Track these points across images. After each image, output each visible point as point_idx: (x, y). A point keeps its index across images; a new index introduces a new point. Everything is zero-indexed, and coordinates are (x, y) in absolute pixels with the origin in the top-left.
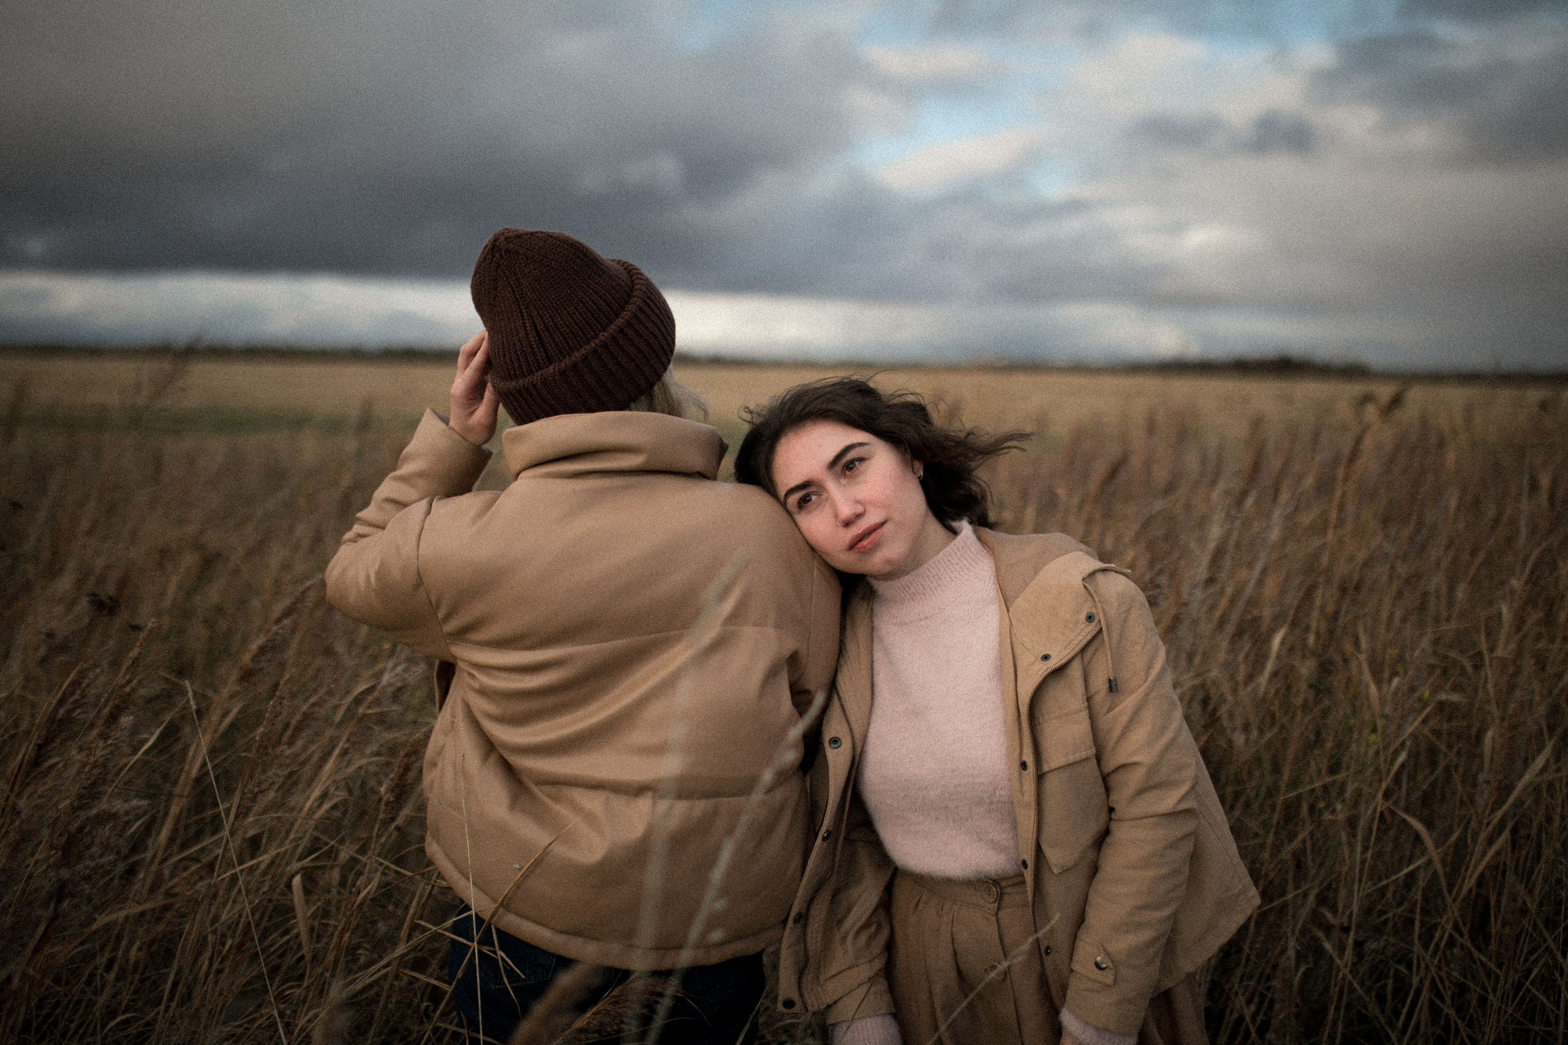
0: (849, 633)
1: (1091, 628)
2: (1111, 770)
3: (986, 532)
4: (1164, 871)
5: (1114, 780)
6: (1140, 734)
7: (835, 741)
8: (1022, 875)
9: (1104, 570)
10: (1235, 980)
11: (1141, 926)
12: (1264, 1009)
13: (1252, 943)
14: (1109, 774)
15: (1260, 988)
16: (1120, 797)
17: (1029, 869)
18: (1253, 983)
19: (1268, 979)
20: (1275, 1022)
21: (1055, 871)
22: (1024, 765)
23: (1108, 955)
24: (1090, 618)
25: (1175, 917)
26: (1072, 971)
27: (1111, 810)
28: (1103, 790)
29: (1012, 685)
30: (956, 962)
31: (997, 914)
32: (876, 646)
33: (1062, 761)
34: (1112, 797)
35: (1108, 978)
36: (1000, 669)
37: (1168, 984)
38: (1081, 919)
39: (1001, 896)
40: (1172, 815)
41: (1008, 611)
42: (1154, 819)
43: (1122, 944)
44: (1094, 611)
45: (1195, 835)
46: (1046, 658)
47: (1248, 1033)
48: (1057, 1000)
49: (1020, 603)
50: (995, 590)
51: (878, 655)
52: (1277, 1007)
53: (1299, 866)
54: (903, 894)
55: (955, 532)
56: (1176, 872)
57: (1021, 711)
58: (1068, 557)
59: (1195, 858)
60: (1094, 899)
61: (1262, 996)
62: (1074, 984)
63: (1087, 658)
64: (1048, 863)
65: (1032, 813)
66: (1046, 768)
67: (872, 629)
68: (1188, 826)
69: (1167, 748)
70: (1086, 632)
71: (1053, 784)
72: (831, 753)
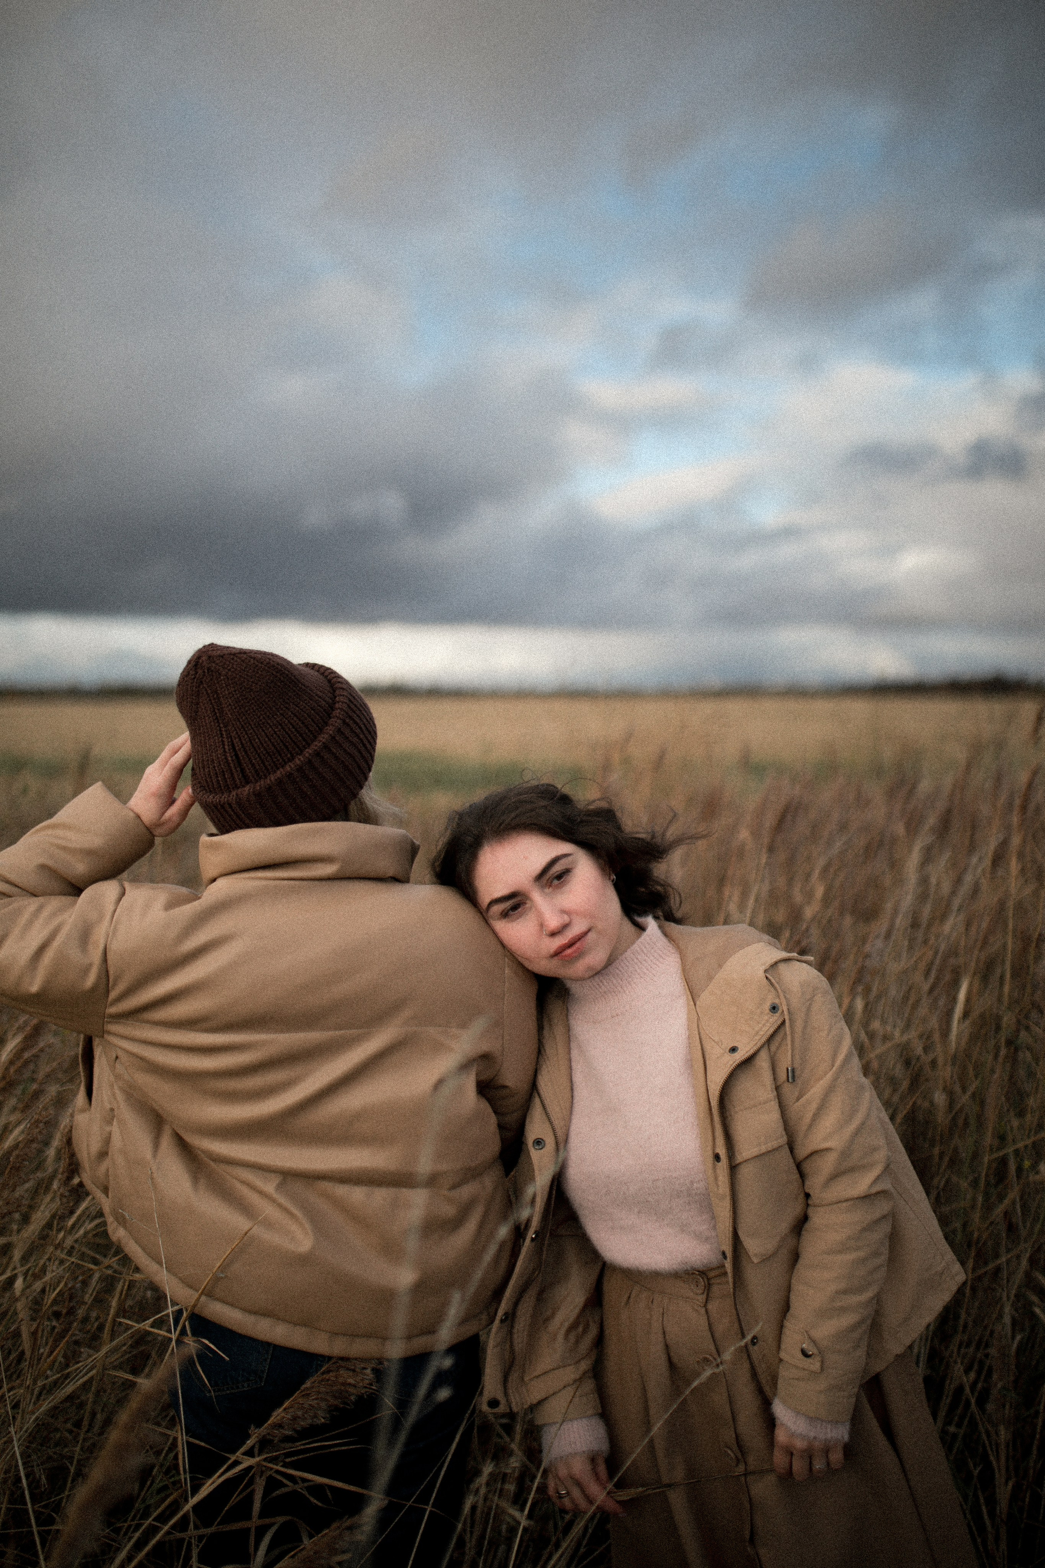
0: (546, 1032)
1: (775, 1018)
2: (803, 1157)
3: (672, 927)
4: (861, 1254)
5: (807, 1167)
6: (829, 1121)
7: (539, 1142)
8: (723, 1266)
9: (786, 960)
10: (954, 1347)
11: (843, 1310)
12: (982, 1377)
13: (967, 1309)
14: (801, 1162)
15: (979, 1355)
16: (815, 1184)
17: (728, 1259)
18: (971, 1350)
19: (987, 1346)
20: (994, 1392)
21: (755, 1261)
22: (717, 1158)
23: (814, 1342)
24: (774, 1009)
25: (878, 1299)
26: (781, 1360)
27: (807, 1196)
28: (798, 1176)
29: (703, 1079)
30: (669, 1355)
31: (705, 1306)
32: (573, 1045)
33: (755, 1151)
34: (807, 1183)
35: (814, 1365)
36: (689, 1063)
37: (878, 1367)
38: (786, 1308)
39: (708, 1287)
40: (866, 1198)
41: (695, 1005)
42: (849, 1203)
43: (826, 1330)
44: (777, 1001)
45: (893, 1217)
46: (733, 1050)
47: (968, 1403)
48: (767, 1389)
49: (705, 998)
50: (682, 984)
51: (575, 1053)
52: (995, 1377)
53: (1011, 1228)
54: (612, 1289)
55: (642, 928)
56: (876, 1254)
57: (712, 1105)
58: (749, 949)
59: (894, 1239)
60: (798, 1287)
61: (981, 1363)
62: (784, 1373)
63: (773, 1048)
64: (747, 1253)
65: (727, 1203)
66: (739, 1159)
67: (568, 1029)
68: (883, 1207)
69: (857, 1132)
70: (769, 1023)
71: (746, 1173)
72: (535, 1155)
